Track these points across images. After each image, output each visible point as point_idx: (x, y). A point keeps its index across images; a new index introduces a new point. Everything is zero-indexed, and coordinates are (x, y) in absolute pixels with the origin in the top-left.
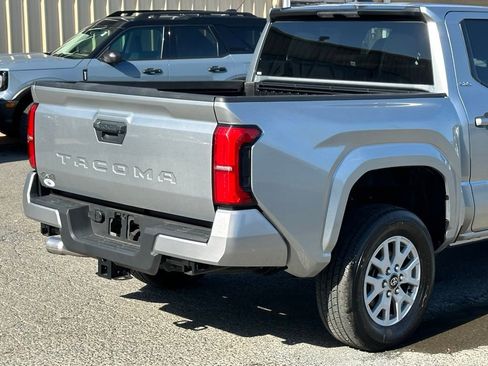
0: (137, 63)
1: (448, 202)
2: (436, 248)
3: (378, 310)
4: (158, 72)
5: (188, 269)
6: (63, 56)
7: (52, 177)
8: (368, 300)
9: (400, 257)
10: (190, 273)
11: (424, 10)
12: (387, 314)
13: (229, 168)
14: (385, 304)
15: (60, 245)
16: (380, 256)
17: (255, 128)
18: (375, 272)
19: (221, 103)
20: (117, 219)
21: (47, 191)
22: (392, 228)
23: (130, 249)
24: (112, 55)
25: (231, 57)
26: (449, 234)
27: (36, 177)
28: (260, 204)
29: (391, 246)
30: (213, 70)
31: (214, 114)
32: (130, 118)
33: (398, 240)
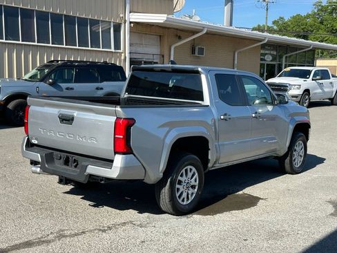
0: (62, 85)
1: (210, 152)
2: (204, 170)
3: (182, 199)
4: (72, 89)
5: (102, 180)
6: (26, 80)
7: (36, 139)
8: (177, 195)
9: (190, 174)
10: (103, 182)
11: (200, 69)
12: (185, 199)
13: (121, 137)
14: (185, 195)
15: (38, 170)
16: (182, 176)
17: (133, 119)
18: (180, 183)
19: (118, 109)
20: (68, 158)
21: (33, 145)
22: (186, 163)
23: (74, 171)
24: (50, 81)
25: (105, 83)
26: (210, 165)
27: (28, 139)
28: (134, 152)
29: (186, 170)
30: (97, 89)
31: (115, 113)
32: (76, 114)
33: (189, 167)
